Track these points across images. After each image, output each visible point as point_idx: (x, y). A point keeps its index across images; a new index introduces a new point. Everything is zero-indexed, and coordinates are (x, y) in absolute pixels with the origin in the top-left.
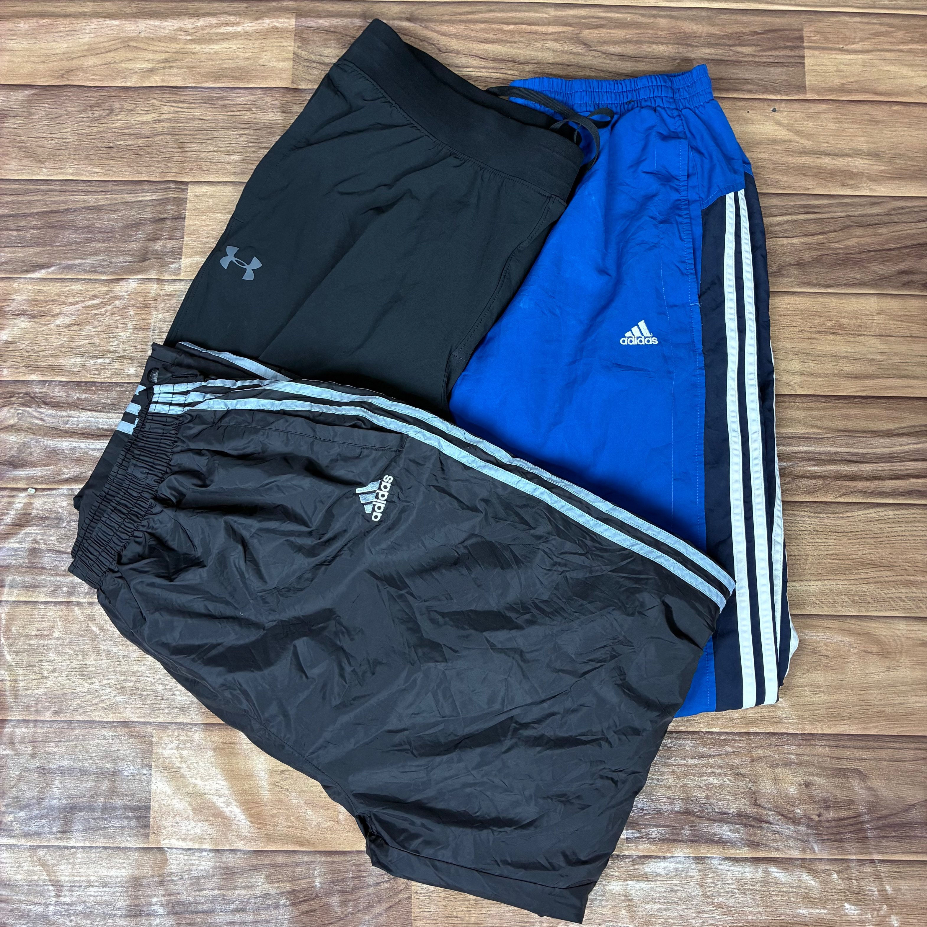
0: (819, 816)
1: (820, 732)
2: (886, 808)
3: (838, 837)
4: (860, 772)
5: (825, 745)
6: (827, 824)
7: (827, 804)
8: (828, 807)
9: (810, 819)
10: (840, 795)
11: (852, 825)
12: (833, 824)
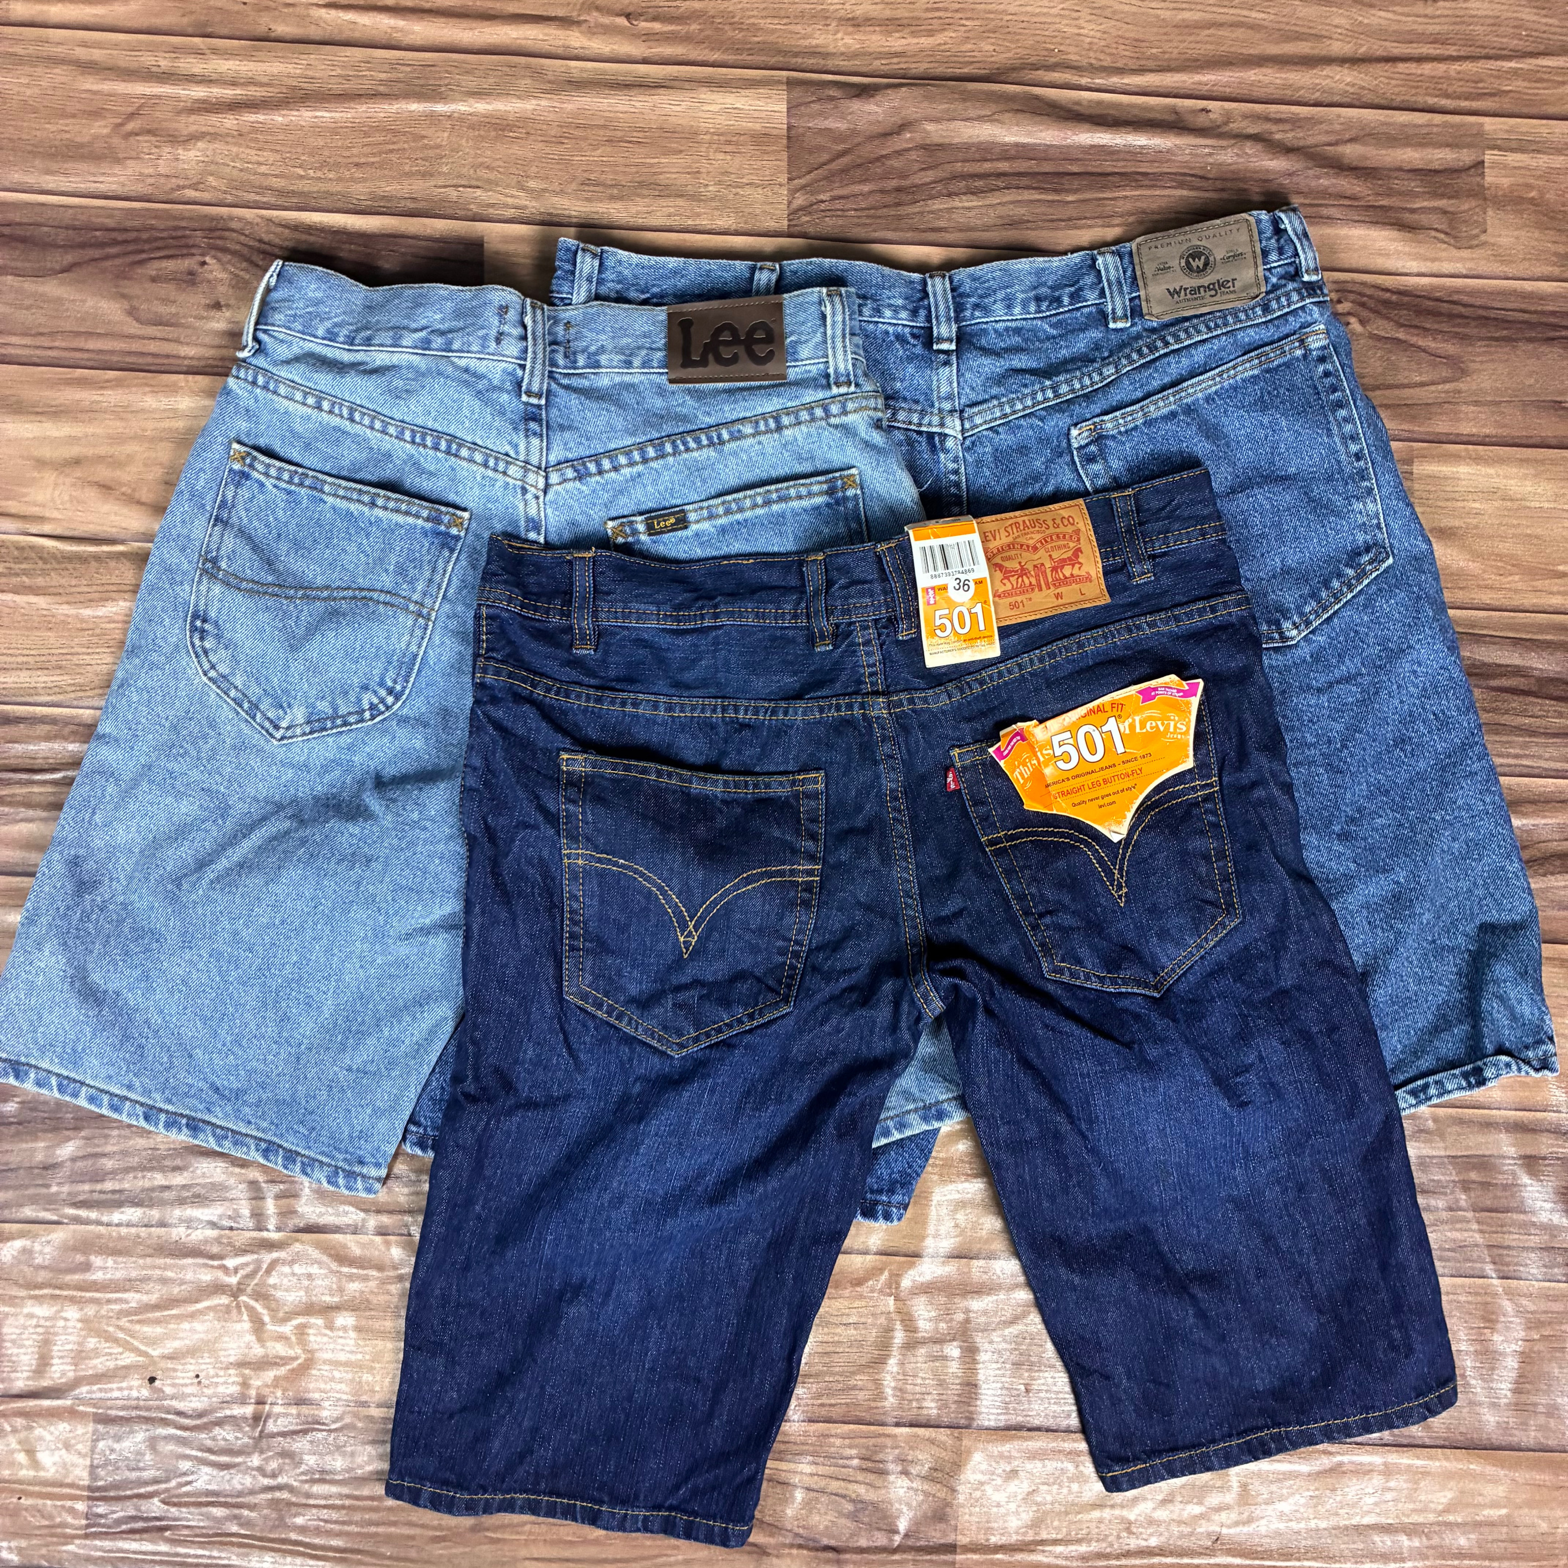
0: (204, 263)
1: (190, 377)
2: (103, 271)
3: (179, 233)
4: (137, 320)
5: (185, 358)
6: (194, 251)
7: (191, 279)
8: (191, 273)
9: (219, 260)
10: (168, 289)
11: (159, 249)
12: (185, 251)
